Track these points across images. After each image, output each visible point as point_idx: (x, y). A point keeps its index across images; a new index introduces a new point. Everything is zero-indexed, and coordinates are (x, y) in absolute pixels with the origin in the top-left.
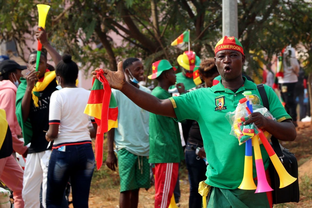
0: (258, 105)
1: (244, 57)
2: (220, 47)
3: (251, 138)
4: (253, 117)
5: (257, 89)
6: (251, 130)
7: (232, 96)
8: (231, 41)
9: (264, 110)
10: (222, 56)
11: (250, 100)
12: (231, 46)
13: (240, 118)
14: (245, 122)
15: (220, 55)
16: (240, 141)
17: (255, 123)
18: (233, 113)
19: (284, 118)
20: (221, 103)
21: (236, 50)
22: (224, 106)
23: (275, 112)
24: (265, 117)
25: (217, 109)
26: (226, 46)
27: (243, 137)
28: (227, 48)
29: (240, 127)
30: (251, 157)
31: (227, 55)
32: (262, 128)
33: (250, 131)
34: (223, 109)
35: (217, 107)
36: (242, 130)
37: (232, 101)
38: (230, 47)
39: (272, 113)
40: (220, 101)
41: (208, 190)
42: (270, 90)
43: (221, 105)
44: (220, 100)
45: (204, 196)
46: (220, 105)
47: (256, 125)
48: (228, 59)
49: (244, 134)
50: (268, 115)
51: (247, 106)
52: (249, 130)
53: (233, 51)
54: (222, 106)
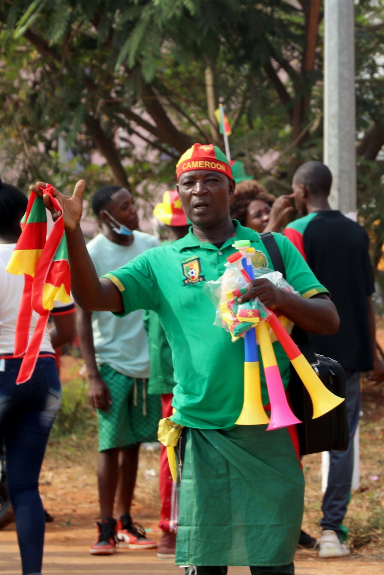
0: (264, 270)
1: (232, 184)
2: (186, 166)
3: (253, 326)
4: (256, 288)
5: (261, 241)
6: (253, 311)
7: (214, 255)
8: (207, 153)
9: (276, 276)
10: (190, 183)
11: (248, 256)
12: (207, 164)
13: (231, 291)
14: (242, 297)
15: (186, 180)
16: (233, 335)
17: (259, 299)
18: (217, 282)
19: (314, 292)
20: (193, 270)
21: (216, 170)
22: (201, 275)
23: (296, 280)
24: (277, 288)
25: (187, 282)
26: (197, 162)
27: (238, 326)
28: (200, 166)
29: (233, 308)
30: (256, 364)
31: (199, 180)
32: (274, 307)
33: (250, 313)
34: (199, 281)
35: (187, 279)
36: (236, 312)
37: (215, 265)
38: (204, 165)
39: (290, 283)
40: (192, 267)
41: (176, 435)
42: (286, 242)
43: (194, 275)
44: (192, 265)
45: (169, 446)
46: (191, 275)
47: (262, 301)
48: (202, 187)
49: (241, 319)
50: (284, 285)
51: (242, 268)
52: (249, 311)
53: (211, 172)
54: (196, 276)
